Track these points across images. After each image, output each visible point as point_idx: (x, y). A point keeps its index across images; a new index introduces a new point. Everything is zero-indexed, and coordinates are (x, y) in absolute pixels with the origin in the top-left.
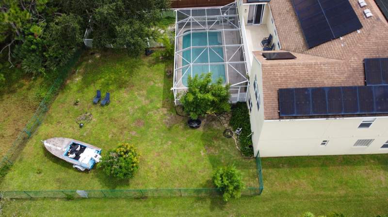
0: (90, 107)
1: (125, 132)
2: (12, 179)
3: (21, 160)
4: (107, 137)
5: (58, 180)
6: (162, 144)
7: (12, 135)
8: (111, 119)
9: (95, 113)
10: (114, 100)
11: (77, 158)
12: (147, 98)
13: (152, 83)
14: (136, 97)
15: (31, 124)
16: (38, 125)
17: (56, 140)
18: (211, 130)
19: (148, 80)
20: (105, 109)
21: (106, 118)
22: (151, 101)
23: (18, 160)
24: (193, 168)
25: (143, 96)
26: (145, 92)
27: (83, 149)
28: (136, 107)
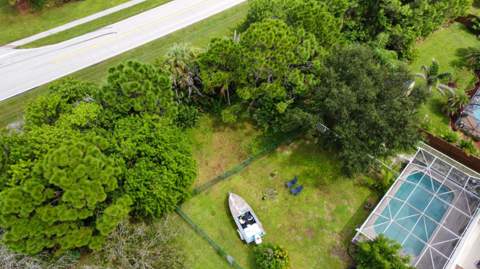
0: (281, 187)
1: (293, 231)
2: (193, 204)
3: (207, 194)
4: (276, 224)
5: (221, 232)
7: (214, 168)
8: (290, 210)
9: (281, 195)
10: (304, 194)
11: (244, 226)
12: (332, 214)
13: (346, 203)
14: (323, 206)
15: (231, 167)
16: (235, 172)
17: (240, 199)
19: (345, 197)
20: (291, 197)
21: (287, 206)
22: (333, 221)
23: (205, 192)
25: (329, 209)
26: (333, 207)
27: (253, 222)
28: (317, 216)
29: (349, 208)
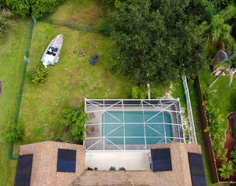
0: (90, 54)
1: (68, 77)
2: (44, 26)
4: (66, 67)
5: (40, 48)
6: (56, 100)
8: (79, 68)
10: (95, 68)
12: (95, 88)
13: (108, 90)
14: (96, 81)
16: (79, 29)
17: (61, 40)
18: (63, 131)
20: (88, 63)
21: (80, 65)
22: (91, 91)
23: (56, 26)
24: (36, 119)
25: (98, 85)
26: (101, 85)
27: (54, 55)
28: (88, 82)
29: (106, 93)
